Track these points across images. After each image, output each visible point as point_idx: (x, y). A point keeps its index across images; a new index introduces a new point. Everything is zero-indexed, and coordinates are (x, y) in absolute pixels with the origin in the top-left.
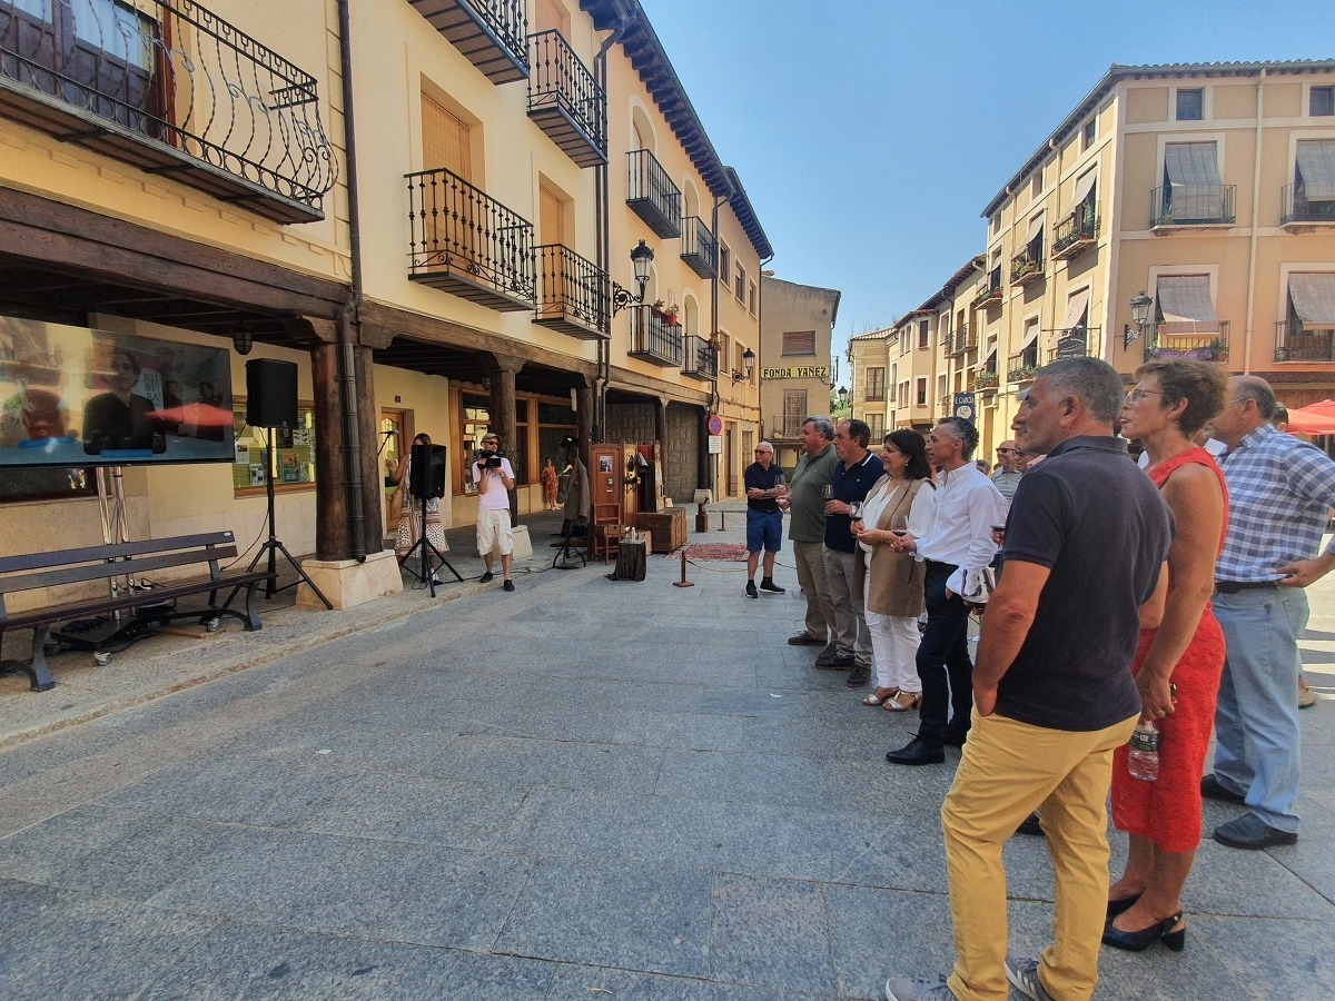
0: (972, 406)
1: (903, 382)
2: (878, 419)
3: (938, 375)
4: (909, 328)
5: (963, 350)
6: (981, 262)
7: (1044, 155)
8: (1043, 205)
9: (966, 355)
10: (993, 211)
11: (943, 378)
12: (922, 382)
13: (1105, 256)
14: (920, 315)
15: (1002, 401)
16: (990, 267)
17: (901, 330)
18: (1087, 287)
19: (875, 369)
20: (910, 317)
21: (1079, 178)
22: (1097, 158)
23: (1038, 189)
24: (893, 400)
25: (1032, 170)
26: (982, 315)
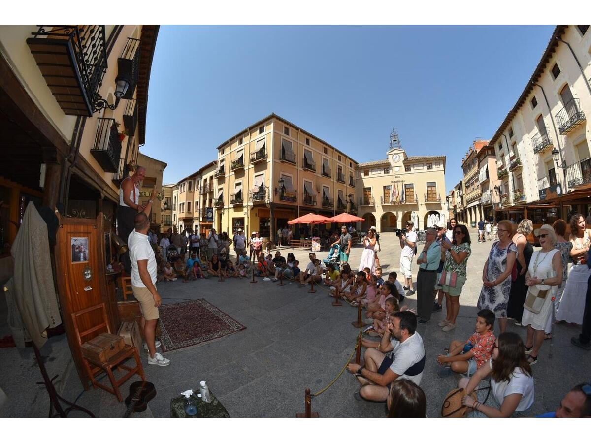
0: (212, 212)
1: (182, 203)
2: (169, 217)
3: (195, 201)
4: (185, 183)
5: (207, 192)
6: (216, 163)
7: (244, 133)
8: (243, 147)
9: (208, 194)
10: (222, 148)
11: (197, 203)
12: (189, 203)
13: (270, 166)
14: (189, 179)
15: (226, 212)
16: (219, 165)
17: (181, 184)
18: (263, 174)
19: (168, 198)
20: (185, 179)
21: (257, 142)
22: (266, 136)
23: (241, 143)
24: (175, 210)
25: (239, 137)
26: (215, 181)
